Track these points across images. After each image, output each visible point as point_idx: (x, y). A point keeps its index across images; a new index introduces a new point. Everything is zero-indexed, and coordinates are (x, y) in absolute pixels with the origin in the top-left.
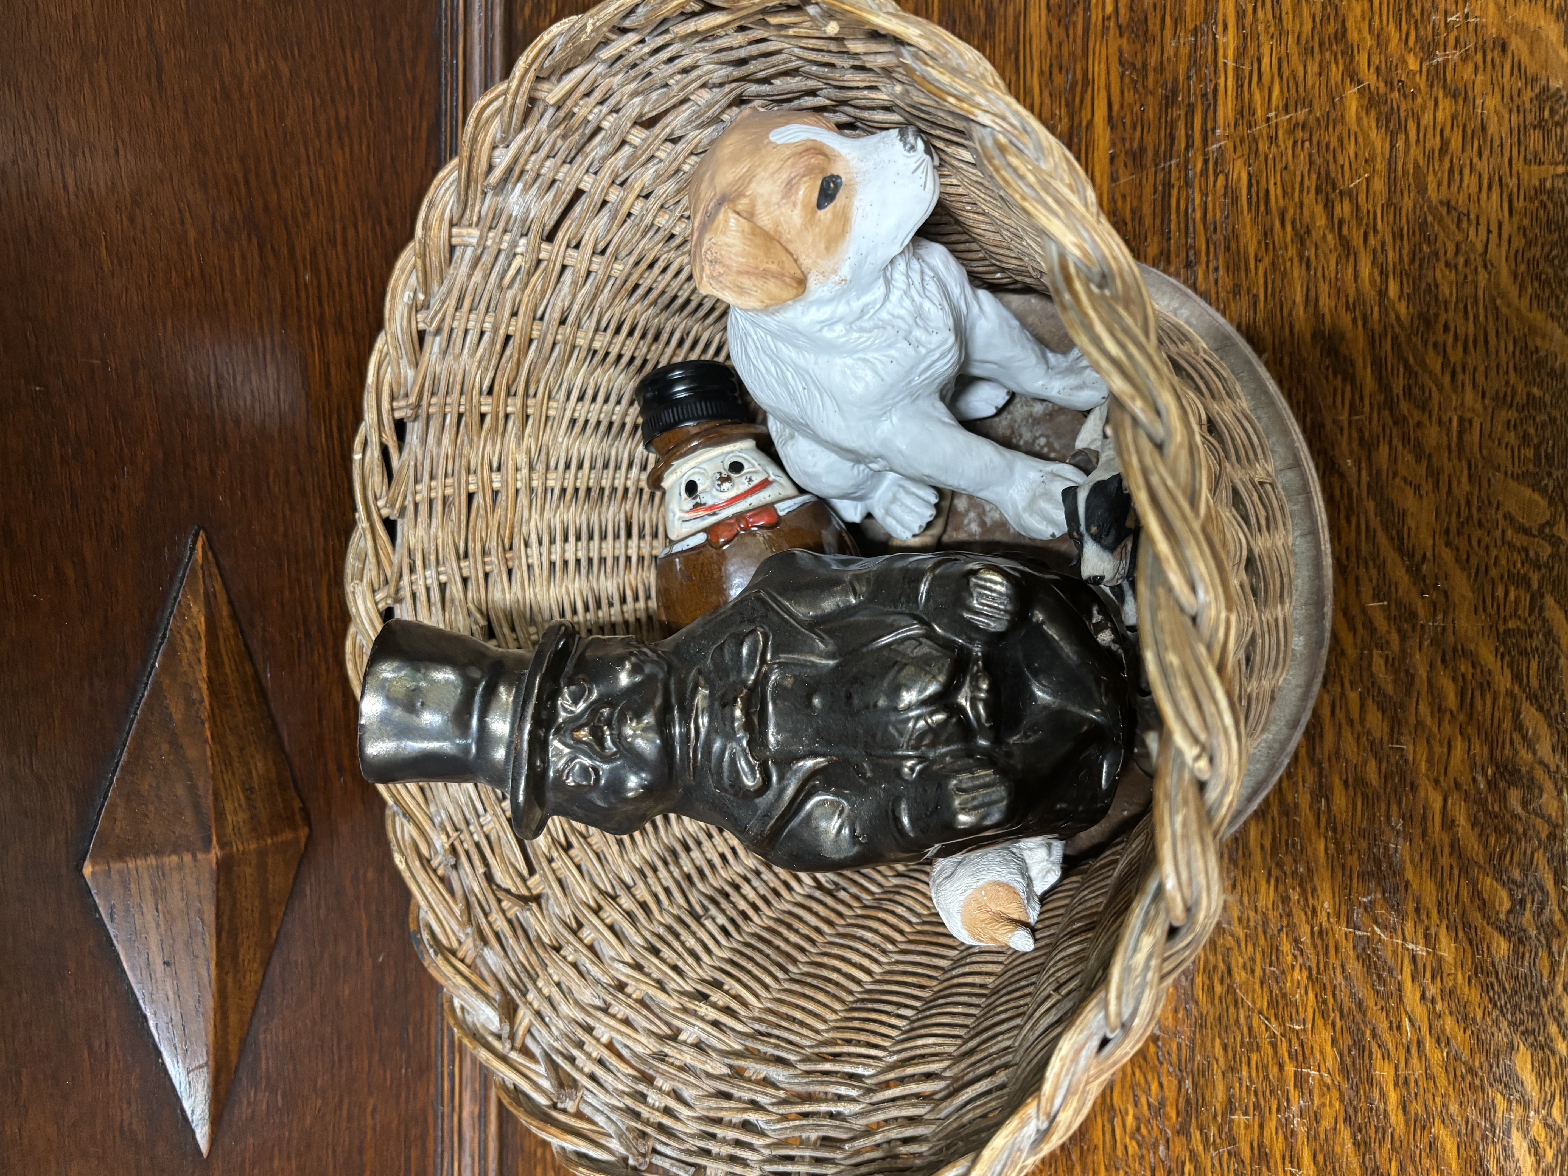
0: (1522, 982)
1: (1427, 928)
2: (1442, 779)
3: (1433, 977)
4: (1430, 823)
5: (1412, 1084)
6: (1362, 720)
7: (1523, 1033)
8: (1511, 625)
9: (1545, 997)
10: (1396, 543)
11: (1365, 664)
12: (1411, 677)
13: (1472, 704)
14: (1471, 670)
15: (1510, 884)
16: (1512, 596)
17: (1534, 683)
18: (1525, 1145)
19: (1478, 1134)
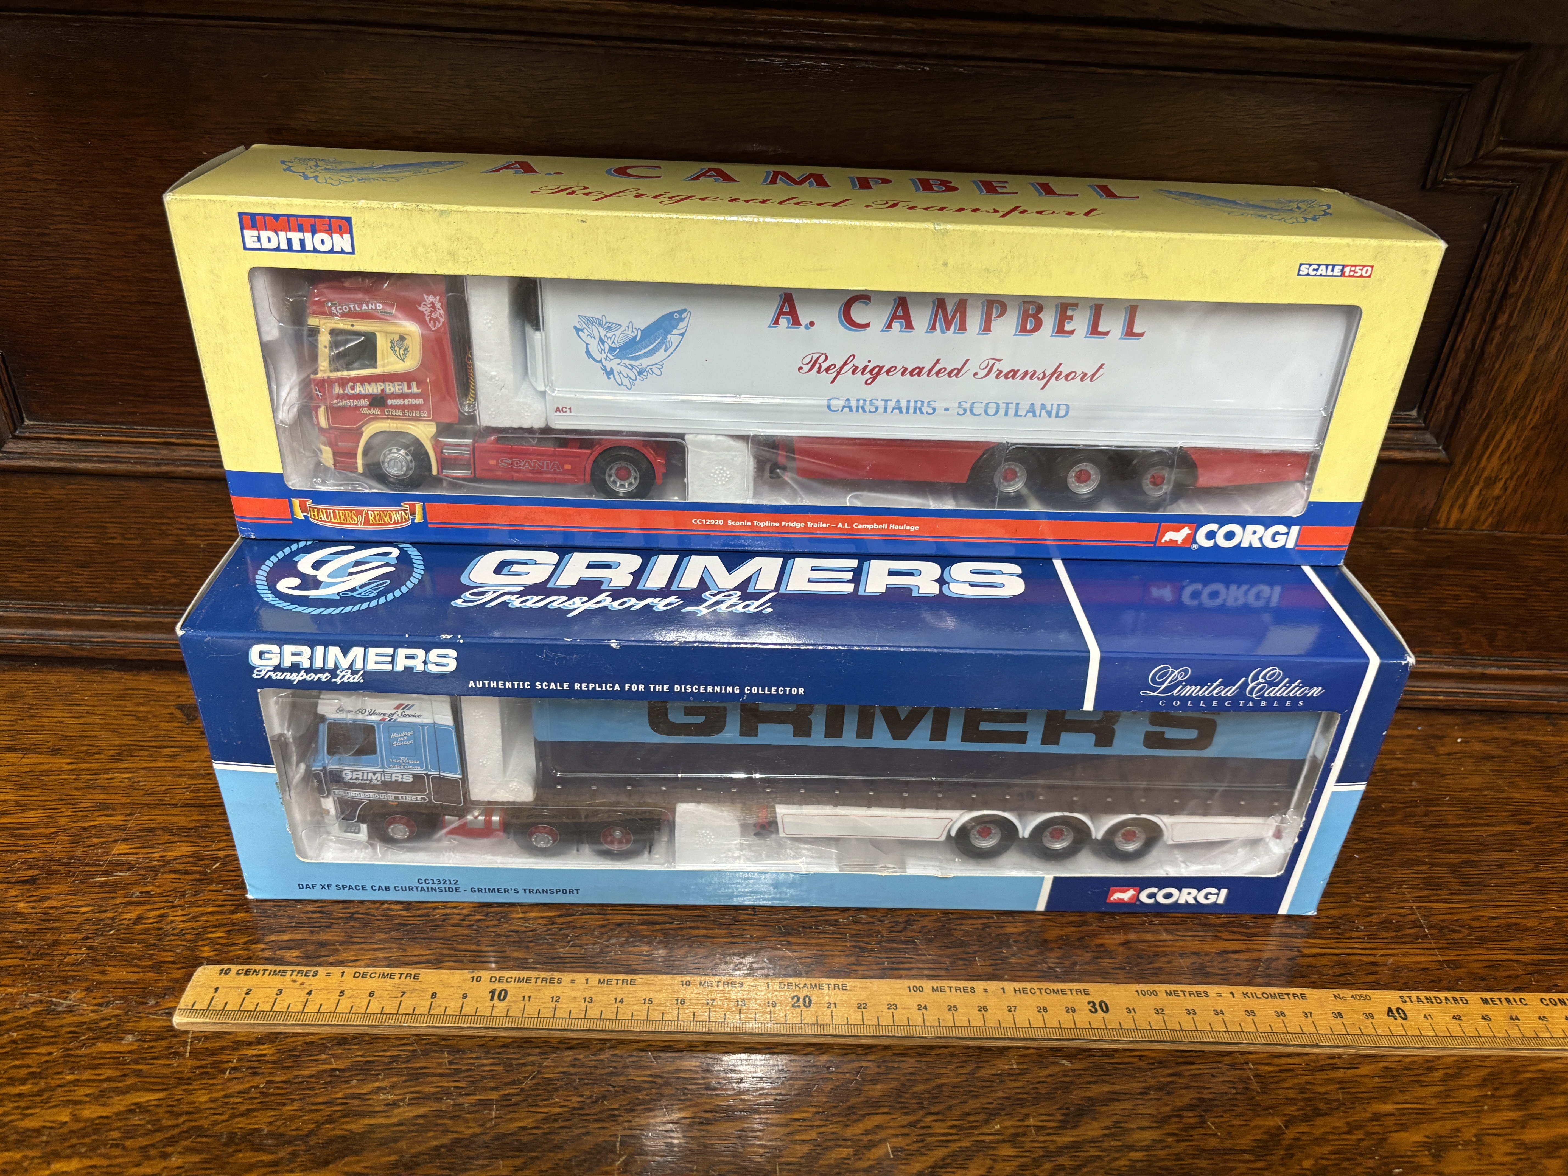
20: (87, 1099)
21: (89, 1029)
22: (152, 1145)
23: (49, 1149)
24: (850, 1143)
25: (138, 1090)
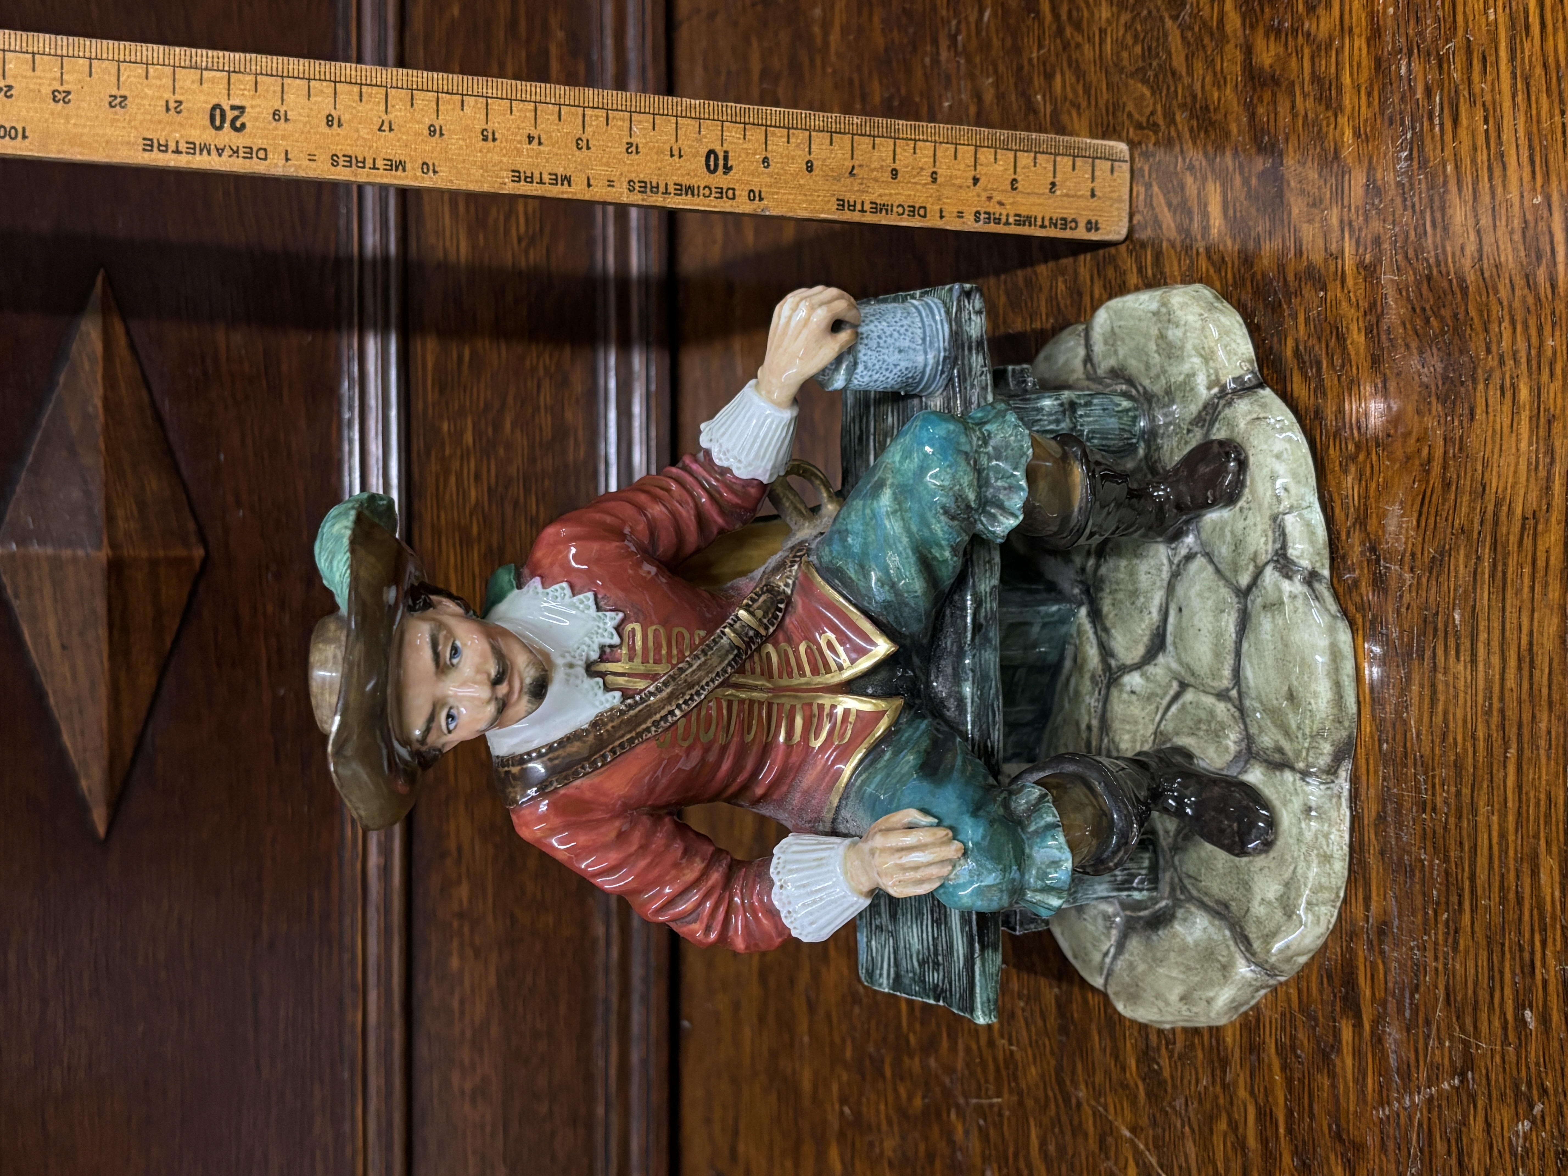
22: (1071, 1122)
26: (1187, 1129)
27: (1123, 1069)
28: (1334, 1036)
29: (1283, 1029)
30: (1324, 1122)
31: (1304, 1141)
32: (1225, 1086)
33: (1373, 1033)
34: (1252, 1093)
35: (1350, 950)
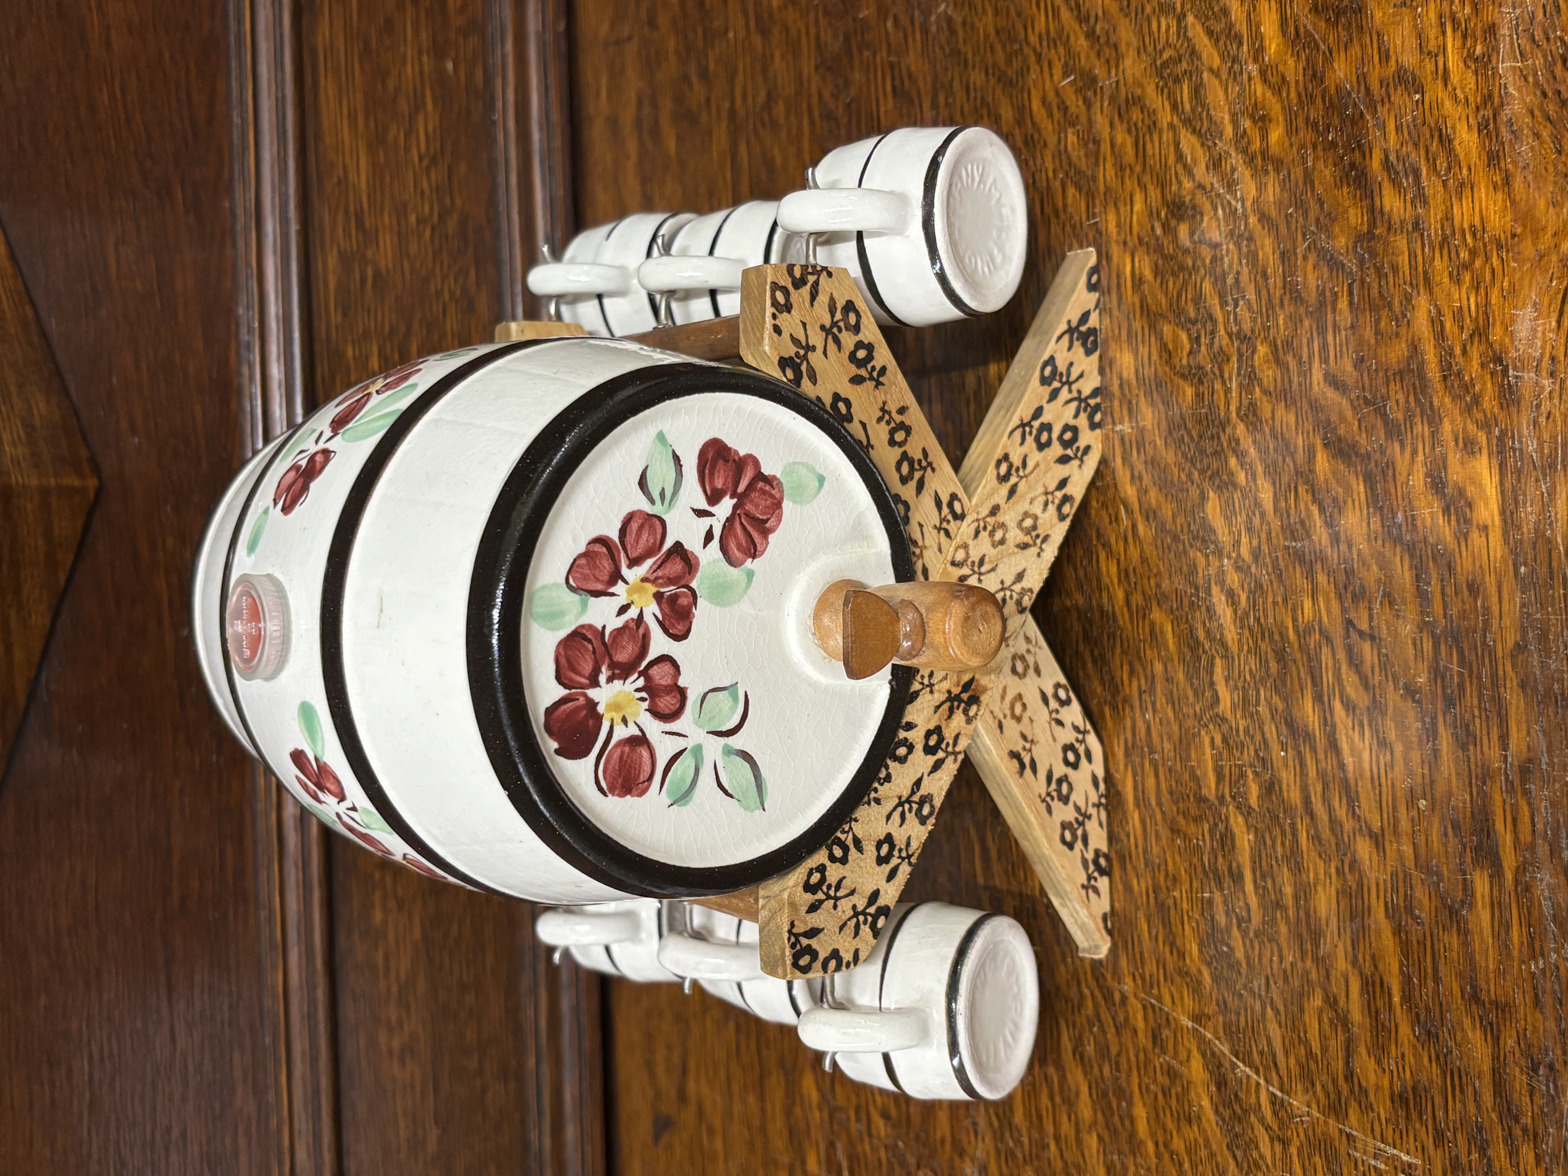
0: (1205, 423)
1: (1130, 402)
2: (1129, 238)
3: (1138, 452)
4: (1123, 289)
5: (1132, 575)
6: (1065, 206)
7: (1210, 478)
8: (1165, 56)
9: (1224, 431)
10: (1075, 12)
11: (1062, 148)
12: (1097, 142)
13: (1144, 150)
14: (1141, 117)
15: (1187, 323)
16: (1163, 28)
17: (1187, 107)
18: (1223, 598)
19: (1186, 602)
20: (1073, 1117)
21: (1002, 1139)
22: (1114, 1019)
23: (1126, 1148)
24: (1062, 135)
25: (1059, 1056)
26: (1269, 1010)
27: (1182, 955)
28: (1465, 890)
29: (1395, 889)
30: (1452, 985)
31: (1427, 1009)
32: (1317, 960)
33: (1517, 882)
34: (1354, 963)
35: (1484, 796)
